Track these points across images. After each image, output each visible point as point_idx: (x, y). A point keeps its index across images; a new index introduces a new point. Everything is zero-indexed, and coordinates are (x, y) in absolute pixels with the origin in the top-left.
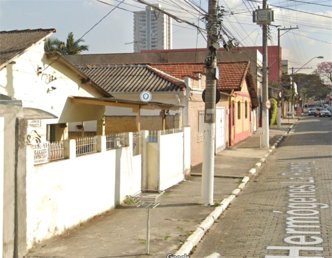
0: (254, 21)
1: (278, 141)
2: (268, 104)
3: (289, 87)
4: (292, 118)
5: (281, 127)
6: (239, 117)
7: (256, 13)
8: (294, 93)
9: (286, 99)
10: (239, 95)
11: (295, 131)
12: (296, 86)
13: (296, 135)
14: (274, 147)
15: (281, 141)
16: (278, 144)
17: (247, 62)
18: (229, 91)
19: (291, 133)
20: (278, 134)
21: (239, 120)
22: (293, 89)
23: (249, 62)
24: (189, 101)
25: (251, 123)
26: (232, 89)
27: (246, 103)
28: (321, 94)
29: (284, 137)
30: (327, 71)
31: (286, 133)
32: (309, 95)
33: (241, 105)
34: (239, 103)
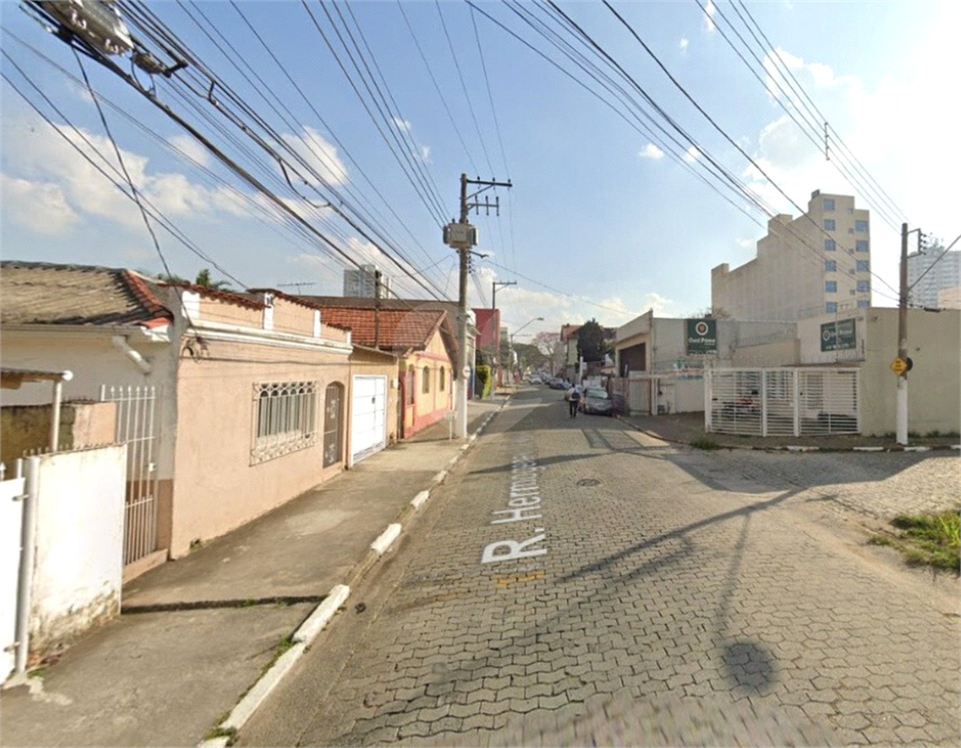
0: (445, 241)
1: (484, 424)
2: (466, 371)
3: (507, 354)
4: (510, 387)
5: (495, 398)
6: (426, 390)
7: (449, 230)
8: (513, 361)
9: (505, 366)
10: (424, 356)
11: (511, 405)
12: (515, 355)
13: (511, 410)
14: (473, 437)
15: (489, 423)
16: (484, 428)
17: (443, 312)
18: (403, 350)
19: (506, 407)
20: (489, 409)
21: (427, 395)
22: (512, 357)
23: (446, 311)
24: (182, 358)
25: (451, 398)
26: (410, 347)
27: (442, 369)
28: (538, 363)
29: (496, 414)
30: (545, 341)
31: (500, 407)
32: (528, 363)
33: (431, 373)
34: (426, 370)
